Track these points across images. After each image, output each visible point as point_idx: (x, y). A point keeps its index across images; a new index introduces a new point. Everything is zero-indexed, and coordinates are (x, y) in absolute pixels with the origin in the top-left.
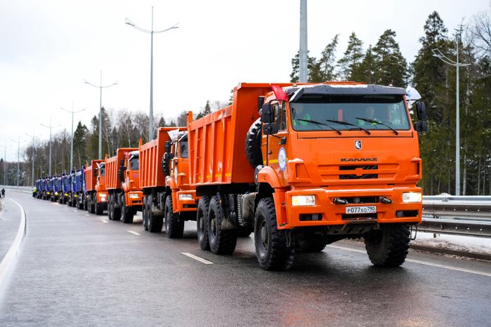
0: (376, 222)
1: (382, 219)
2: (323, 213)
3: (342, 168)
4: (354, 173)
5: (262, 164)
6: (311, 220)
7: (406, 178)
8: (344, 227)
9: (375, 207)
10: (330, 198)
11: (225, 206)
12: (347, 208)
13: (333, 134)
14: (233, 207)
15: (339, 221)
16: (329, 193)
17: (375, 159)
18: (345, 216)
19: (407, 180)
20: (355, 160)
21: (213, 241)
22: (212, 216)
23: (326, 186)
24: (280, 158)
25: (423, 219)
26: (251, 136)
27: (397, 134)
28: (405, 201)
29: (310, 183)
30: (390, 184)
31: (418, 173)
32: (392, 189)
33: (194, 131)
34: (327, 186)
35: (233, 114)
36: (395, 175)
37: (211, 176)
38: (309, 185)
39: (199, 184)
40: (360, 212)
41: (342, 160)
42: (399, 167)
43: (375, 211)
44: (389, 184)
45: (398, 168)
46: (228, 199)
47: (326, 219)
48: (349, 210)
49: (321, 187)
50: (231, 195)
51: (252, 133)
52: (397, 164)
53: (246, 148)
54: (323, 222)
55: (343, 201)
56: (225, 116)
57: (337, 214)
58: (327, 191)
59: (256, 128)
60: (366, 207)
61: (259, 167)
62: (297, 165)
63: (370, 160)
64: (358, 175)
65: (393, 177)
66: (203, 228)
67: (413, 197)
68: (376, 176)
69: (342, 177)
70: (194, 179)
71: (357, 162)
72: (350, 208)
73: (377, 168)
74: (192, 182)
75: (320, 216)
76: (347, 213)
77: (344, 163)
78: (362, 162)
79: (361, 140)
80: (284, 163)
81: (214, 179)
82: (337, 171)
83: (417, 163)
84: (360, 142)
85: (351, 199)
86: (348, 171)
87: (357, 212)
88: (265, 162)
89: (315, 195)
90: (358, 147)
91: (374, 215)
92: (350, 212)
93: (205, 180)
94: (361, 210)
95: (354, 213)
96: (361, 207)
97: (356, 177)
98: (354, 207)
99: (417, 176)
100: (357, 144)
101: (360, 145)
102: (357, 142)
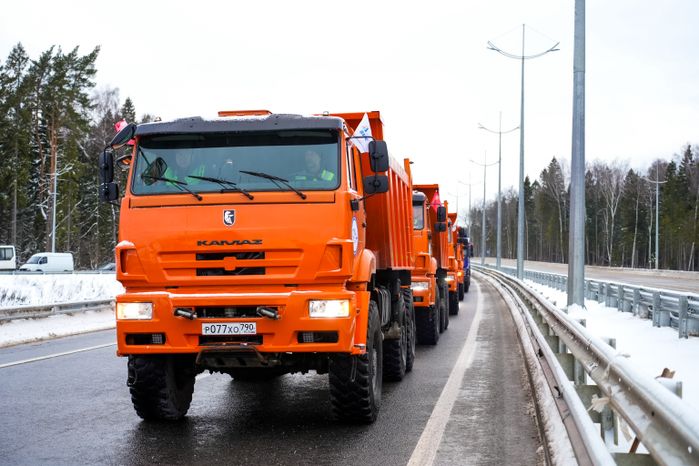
0: (256, 350)
1: (268, 346)
3: (201, 256)
4: (222, 266)
7: (318, 274)
8: (199, 357)
9: (254, 324)
12: (204, 326)
13: (190, 198)
16: (175, 301)
17: (258, 242)
18: (204, 339)
19: (318, 278)
20: (222, 243)
23: (175, 287)
27: (304, 197)
28: (316, 315)
29: (145, 281)
30: (288, 285)
31: (341, 266)
32: (288, 294)
34: (177, 287)
36: (298, 269)
38: (147, 285)
40: (227, 333)
41: (199, 243)
42: (303, 255)
43: (254, 331)
44: (286, 285)
45: (301, 257)
47: (170, 345)
48: (209, 328)
49: (167, 288)
52: (300, 250)
54: (167, 348)
55: (187, 314)
57: (188, 336)
58: (172, 296)
60: (238, 325)
62: (125, 251)
64: (227, 269)
65: (293, 273)
67: (331, 309)
68: (260, 270)
69: (201, 272)
71: (225, 248)
72: (209, 325)
73: (263, 257)
75: (163, 338)
76: (204, 333)
77: (203, 248)
78: (236, 247)
79: (235, 208)
82: (192, 261)
83: (340, 248)
84: (232, 212)
85: (217, 311)
86: (212, 259)
87: (221, 333)
89: (153, 302)
90: (228, 220)
91: (257, 338)
92: (209, 333)
94: (227, 330)
95: (216, 333)
96: (229, 325)
97: (222, 272)
98: (215, 325)
99: (339, 270)
100: (226, 216)
101: (232, 219)
102: (228, 213)
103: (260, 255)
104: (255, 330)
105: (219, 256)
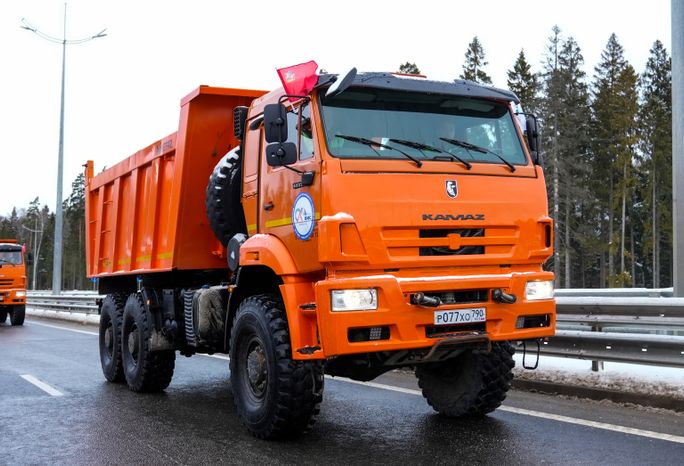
0: (486, 340)
1: (495, 334)
2: (394, 325)
3: (425, 232)
4: (447, 244)
5: (244, 231)
6: (367, 339)
7: (530, 254)
8: (432, 351)
9: (484, 310)
10: (406, 294)
11: (157, 310)
12: (436, 314)
13: (407, 166)
14: (171, 312)
15: (422, 341)
16: (404, 285)
17: (480, 217)
18: (431, 330)
19: (531, 258)
20: (448, 217)
21: (131, 369)
22: (130, 326)
23: (395, 269)
24: (296, 215)
25: (558, 332)
26: (220, 182)
27: (512, 171)
28: (530, 298)
29: (366, 263)
30: (505, 266)
31: (548, 245)
32: (510, 275)
33: (97, 190)
34: (397, 270)
35: (180, 146)
36: (514, 248)
37: (129, 261)
38: (367, 268)
39: (104, 274)
40: (459, 321)
41: (425, 217)
42: (518, 232)
43: (484, 318)
44: (502, 266)
45: (517, 234)
46: (161, 298)
47: (400, 338)
48: (444, 316)
49: (386, 271)
50: (168, 291)
51: (221, 176)
52: (515, 227)
53: (208, 204)
54: (393, 343)
55: (433, 300)
56: (161, 154)
57: (418, 326)
58: (399, 280)
59: (229, 166)
60: (468, 311)
61: (239, 237)
62: (343, 225)
63: (472, 218)
64: (452, 248)
65: (509, 251)
66: (111, 346)
67: (540, 291)
68: (481, 250)
69: (425, 251)
70: (96, 267)
71: (450, 223)
72: (442, 313)
73: (483, 235)
74: (92, 273)
75: (386, 332)
76: (436, 323)
77: (428, 223)
78: (460, 223)
79: (456, 178)
80: (310, 224)
81: (134, 265)
82: (414, 239)
83: (547, 227)
84: (454, 183)
86: (435, 239)
87: (453, 322)
88: (251, 227)
89: (377, 289)
90: (451, 192)
91: (480, 326)
92: (442, 322)
93: (116, 268)
94: (460, 317)
95: (448, 322)
96: (461, 312)
97: (447, 251)
98: (448, 312)
99: (546, 249)
100: (449, 188)
101: (455, 190)
102: (450, 183)
103: (481, 231)
104: (484, 316)
105: (442, 232)
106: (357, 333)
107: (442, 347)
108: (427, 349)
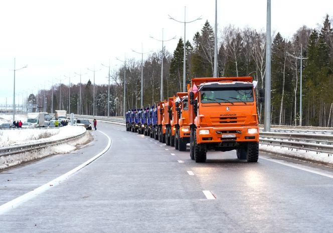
0: (235, 141)
1: (238, 140)
2: (213, 137)
3: (221, 118)
6: (208, 140)
7: (250, 122)
10: (215, 131)
13: (217, 104)
15: (219, 140)
17: (235, 115)
18: (222, 139)
23: (214, 126)
27: (246, 104)
28: (249, 133)
29: (207, 125)
30: (242, 125)
31: (255, 120)
32: (243, 127)
36: (245, 122)
43: (235, 136)
45: (246, 118)
48: (224, 136)
49: (212, 126)
54: (213, 141)
55: (220, 132)
57: (218, 138)
58: (214, 128)
60: (231, 135)
62: (201, 117)
63: (233, 115)
64: (228, 121)
68: (236, 122)
69: (221, 122)
71: (227, 116)
75: (211, 139)
76: (222, 137)
77: (222, 116)
78: (230, 116)
82: (219, 120)
83: (255, 116)
85: (224, 132)
86: (223, 119)
87: (227, 137)
89: (209, 130)
91: (235, 138)
94: (229, 136)
97: (226, 122)
101: (229, 109)
103: (236, 118)
105: (226, 118)
106: (204, 139)
107: (223, 142)
108: (220, 142)
